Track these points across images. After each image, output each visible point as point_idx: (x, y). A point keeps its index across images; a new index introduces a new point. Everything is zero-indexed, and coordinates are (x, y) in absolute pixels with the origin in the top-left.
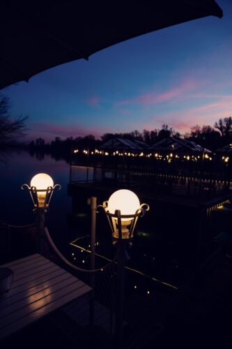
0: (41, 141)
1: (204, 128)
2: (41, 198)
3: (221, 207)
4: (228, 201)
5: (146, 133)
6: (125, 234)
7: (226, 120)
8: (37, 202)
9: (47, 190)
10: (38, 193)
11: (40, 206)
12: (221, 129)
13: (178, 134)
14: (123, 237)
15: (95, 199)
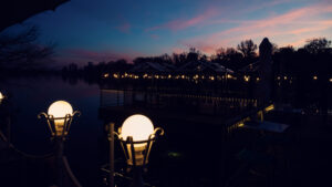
0: (74, 66)
1: (228, 50)
2: (59, 126)
3: (241, 125)
4: (248, 119)
5: (176, 56)
6: (139, 160)
7: (247, 42)
8: (55, 131)
9: (65, 118)
10: (56, 121)
11: (59, 134)
12: (243, 50)
13: (205, 56)
14: (138, 164)
15: (113, 125)
